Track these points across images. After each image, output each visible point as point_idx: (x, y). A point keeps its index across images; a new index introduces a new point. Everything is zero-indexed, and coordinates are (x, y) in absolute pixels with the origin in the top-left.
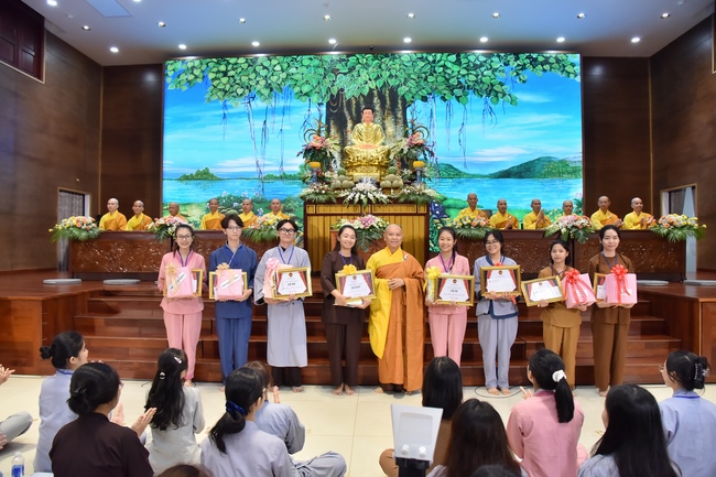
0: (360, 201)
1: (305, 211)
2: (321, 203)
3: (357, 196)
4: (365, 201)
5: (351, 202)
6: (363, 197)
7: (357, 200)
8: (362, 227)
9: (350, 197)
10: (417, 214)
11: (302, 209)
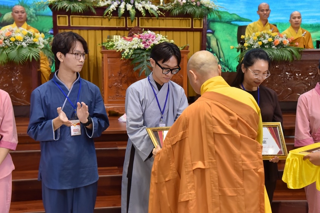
0: (127, 13)
1: (55, 22)
2: (77, 13)
3: (122, 6)
4: (133, 12)
5: (115, 13)
6: (129, 7)
7: (122, 11)
8: (142, 46)
9: (113, 7)
10: (192, 30)
11: (51, 20)
